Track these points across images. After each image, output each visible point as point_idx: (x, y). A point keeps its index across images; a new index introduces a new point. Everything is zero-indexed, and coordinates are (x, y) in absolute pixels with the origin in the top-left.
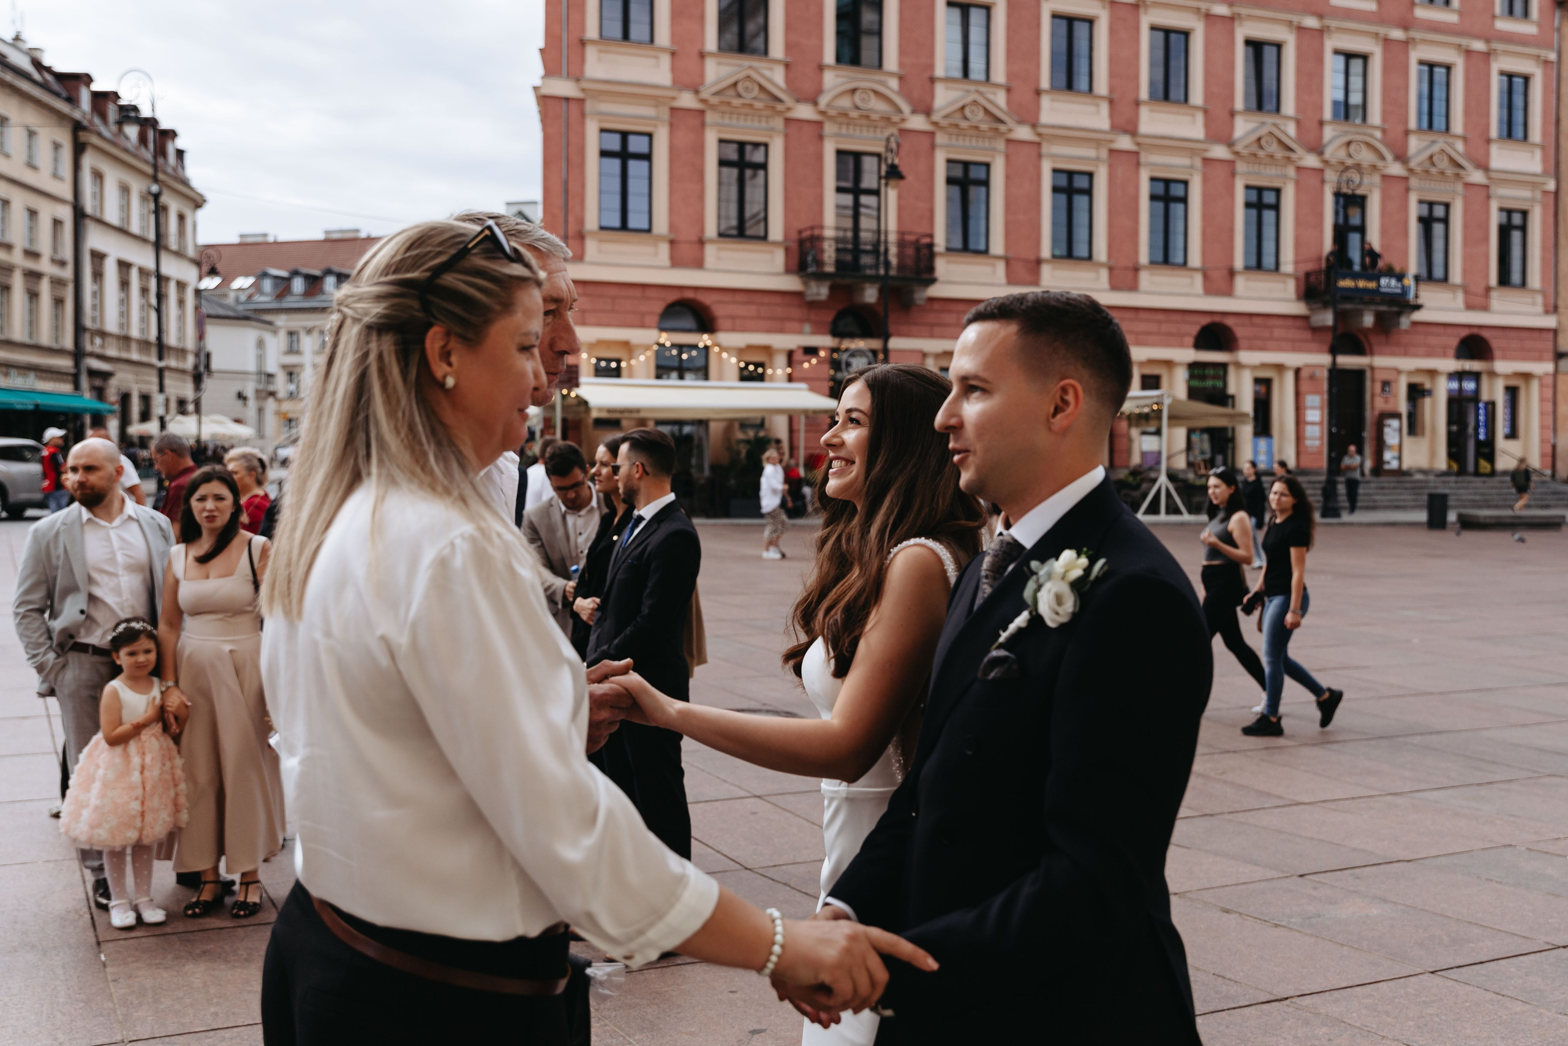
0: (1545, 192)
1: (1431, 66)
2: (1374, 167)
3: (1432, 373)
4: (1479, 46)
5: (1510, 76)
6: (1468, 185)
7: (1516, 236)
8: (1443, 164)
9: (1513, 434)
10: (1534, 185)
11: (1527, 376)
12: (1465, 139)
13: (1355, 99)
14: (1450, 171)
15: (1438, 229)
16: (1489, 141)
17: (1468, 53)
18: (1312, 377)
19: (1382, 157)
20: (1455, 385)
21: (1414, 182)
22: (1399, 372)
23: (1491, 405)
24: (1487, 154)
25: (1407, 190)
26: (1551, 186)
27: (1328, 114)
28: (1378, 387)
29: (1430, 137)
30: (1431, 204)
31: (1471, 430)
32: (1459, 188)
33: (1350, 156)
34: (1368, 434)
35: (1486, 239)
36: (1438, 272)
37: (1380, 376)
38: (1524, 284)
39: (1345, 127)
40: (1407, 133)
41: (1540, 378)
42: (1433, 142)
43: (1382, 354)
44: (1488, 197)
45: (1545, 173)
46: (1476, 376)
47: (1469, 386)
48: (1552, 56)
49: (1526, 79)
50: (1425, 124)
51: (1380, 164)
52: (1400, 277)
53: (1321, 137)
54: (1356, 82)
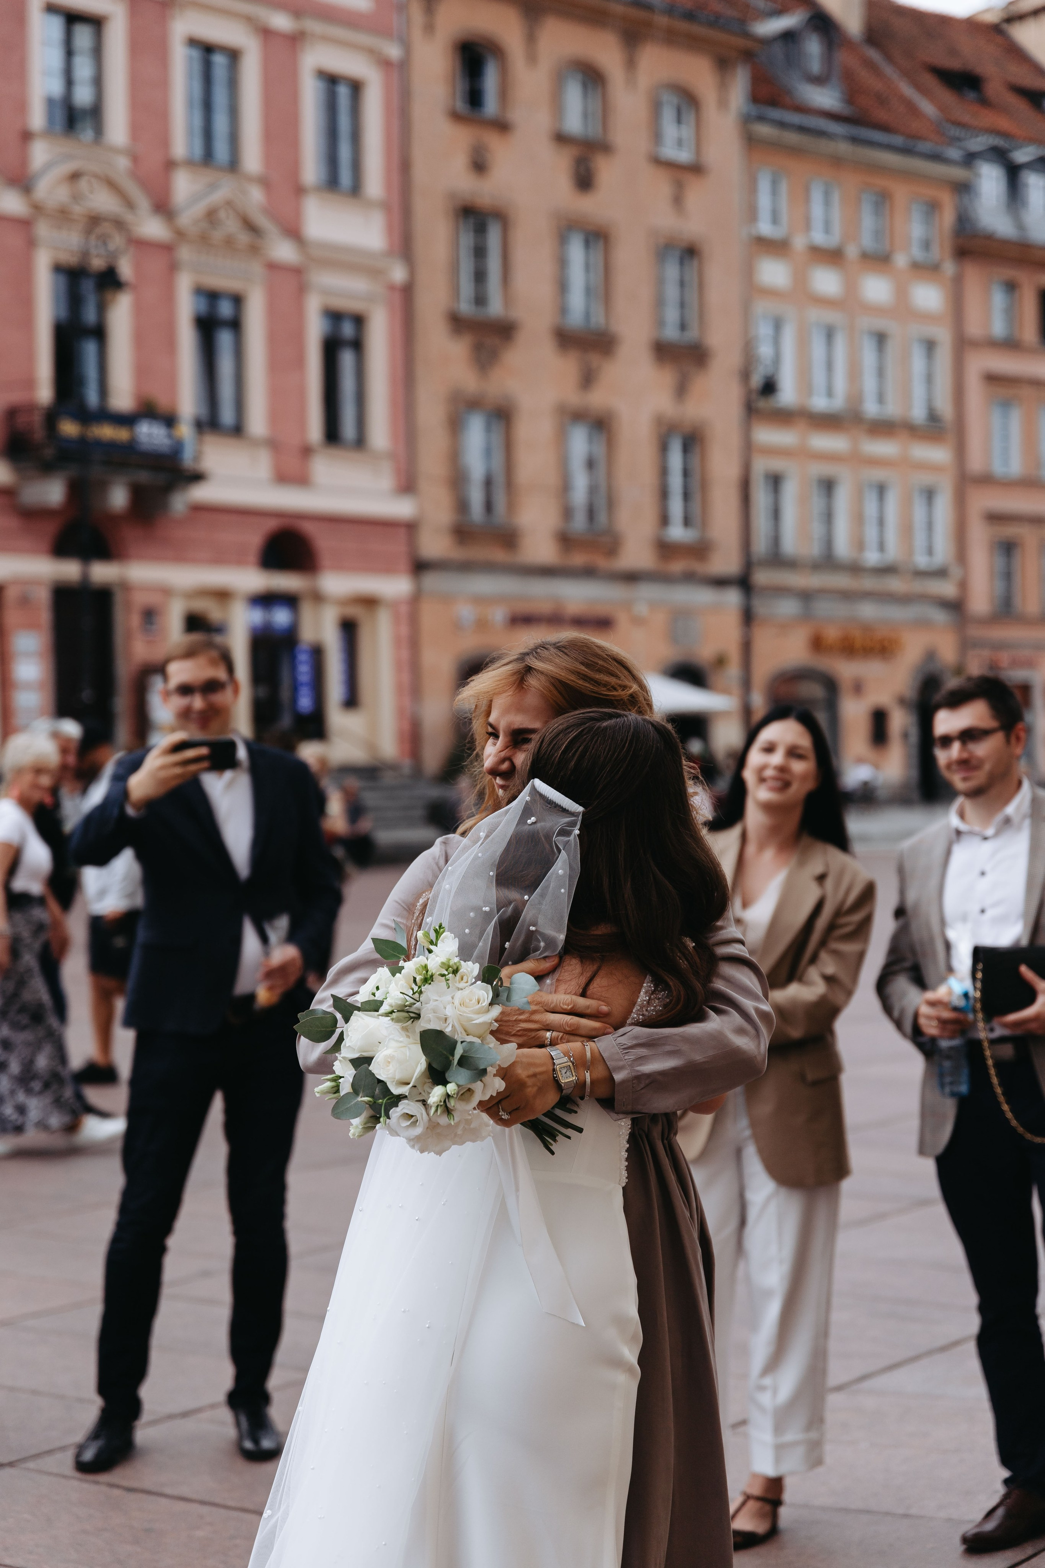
0: (392, 288)
1: (207, 49)
2: (119, 224)
3: (223, 595)
4: (281, 22)
5: (331, 80)
6: (273, 267)
7: (347, 359)
8: (231, 225)
9: (352, 701)
10: (374, 272)
11: (370, 602)
12: (265, 182)
13: (83, 96)
14: (243, 238)
15: (225, 339)
16: (299, 191)
17: (266, 33)
18: (25, 601)
19: (130, 204)
20: (257, 616)
21: (185, 253)
22: (167, 592)
23: (317, 653)
24: (298, 214)
25: (173, 268)
26: (398, 274)
27: (37, 119)
28: (135, 620)
29: (206, 177)
30: (212, 296)
31: (285, 694)
32: (257, 268)
33: (76, 197)
34: (122, 703)
35: (300, 362)
36: (227, 416)
37: (140, 599)
38: (360, 442)
39: (65, 146)
40: (170, 165)
41: (394, 605)
42: (212, 187)
43: (142, 557)
44: (302, 289)
45: (389, 253)
46: (290, 600)
47: (281, 617)
48: (394, 52)
49: (356, 87)
50: (198, 150)
51: (129, 217)
52: (170, 421)
53: (24, 161)
54: (83, 69)
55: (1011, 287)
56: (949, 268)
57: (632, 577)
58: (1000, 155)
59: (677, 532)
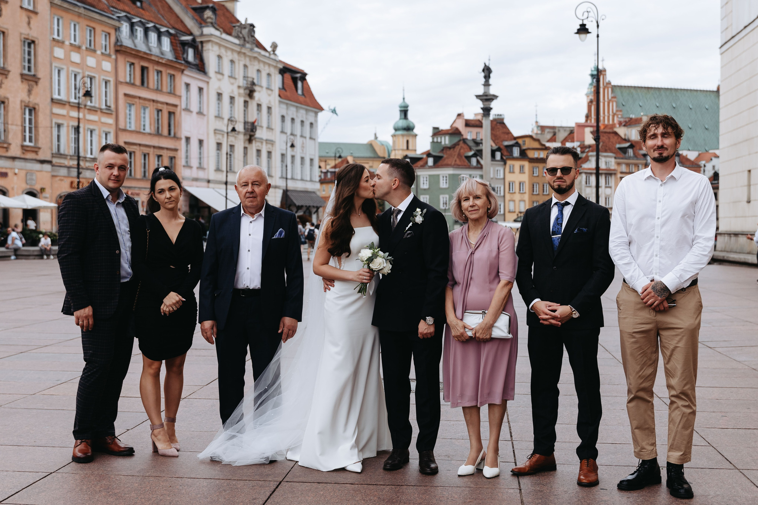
55: (132, 64)
56: (114, 57)
57: (14, 158)
58: (129, 19)
59: (27, 143)
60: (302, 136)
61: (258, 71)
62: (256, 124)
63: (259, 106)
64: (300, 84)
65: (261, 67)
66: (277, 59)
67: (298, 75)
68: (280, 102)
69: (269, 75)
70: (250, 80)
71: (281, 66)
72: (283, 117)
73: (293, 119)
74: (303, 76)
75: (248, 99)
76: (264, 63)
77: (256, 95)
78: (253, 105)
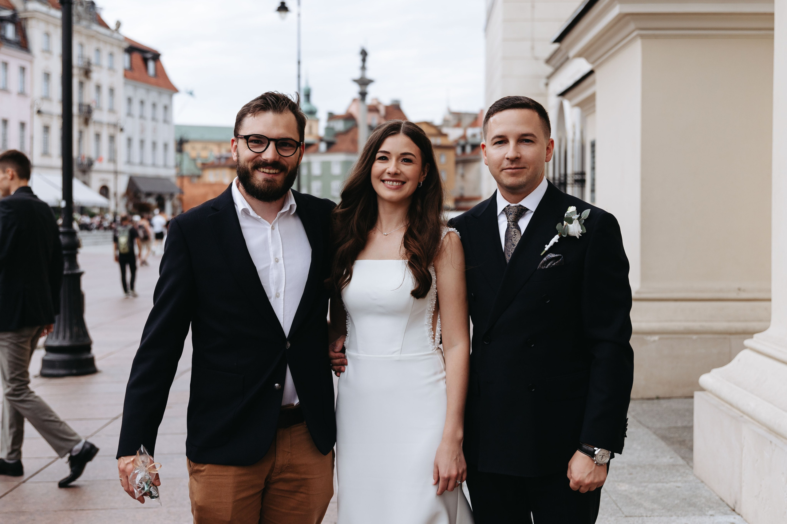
60: (154, 119)
61: (98, 50)
62: (93, 106)
63: (98, 88)
64: (151, 65)
65: (101, 46)
66: (121, 38)
67: (149, 56)
68: (125, 84)
69: (111, 55)
70: (86, 60)
71: (126, 45)
72: (130, 100)
73: (142, 103)
74: (156, 57)
75: (83, 79)
76: (105, 42)
77: (95, 76)
78: (90, 87)
